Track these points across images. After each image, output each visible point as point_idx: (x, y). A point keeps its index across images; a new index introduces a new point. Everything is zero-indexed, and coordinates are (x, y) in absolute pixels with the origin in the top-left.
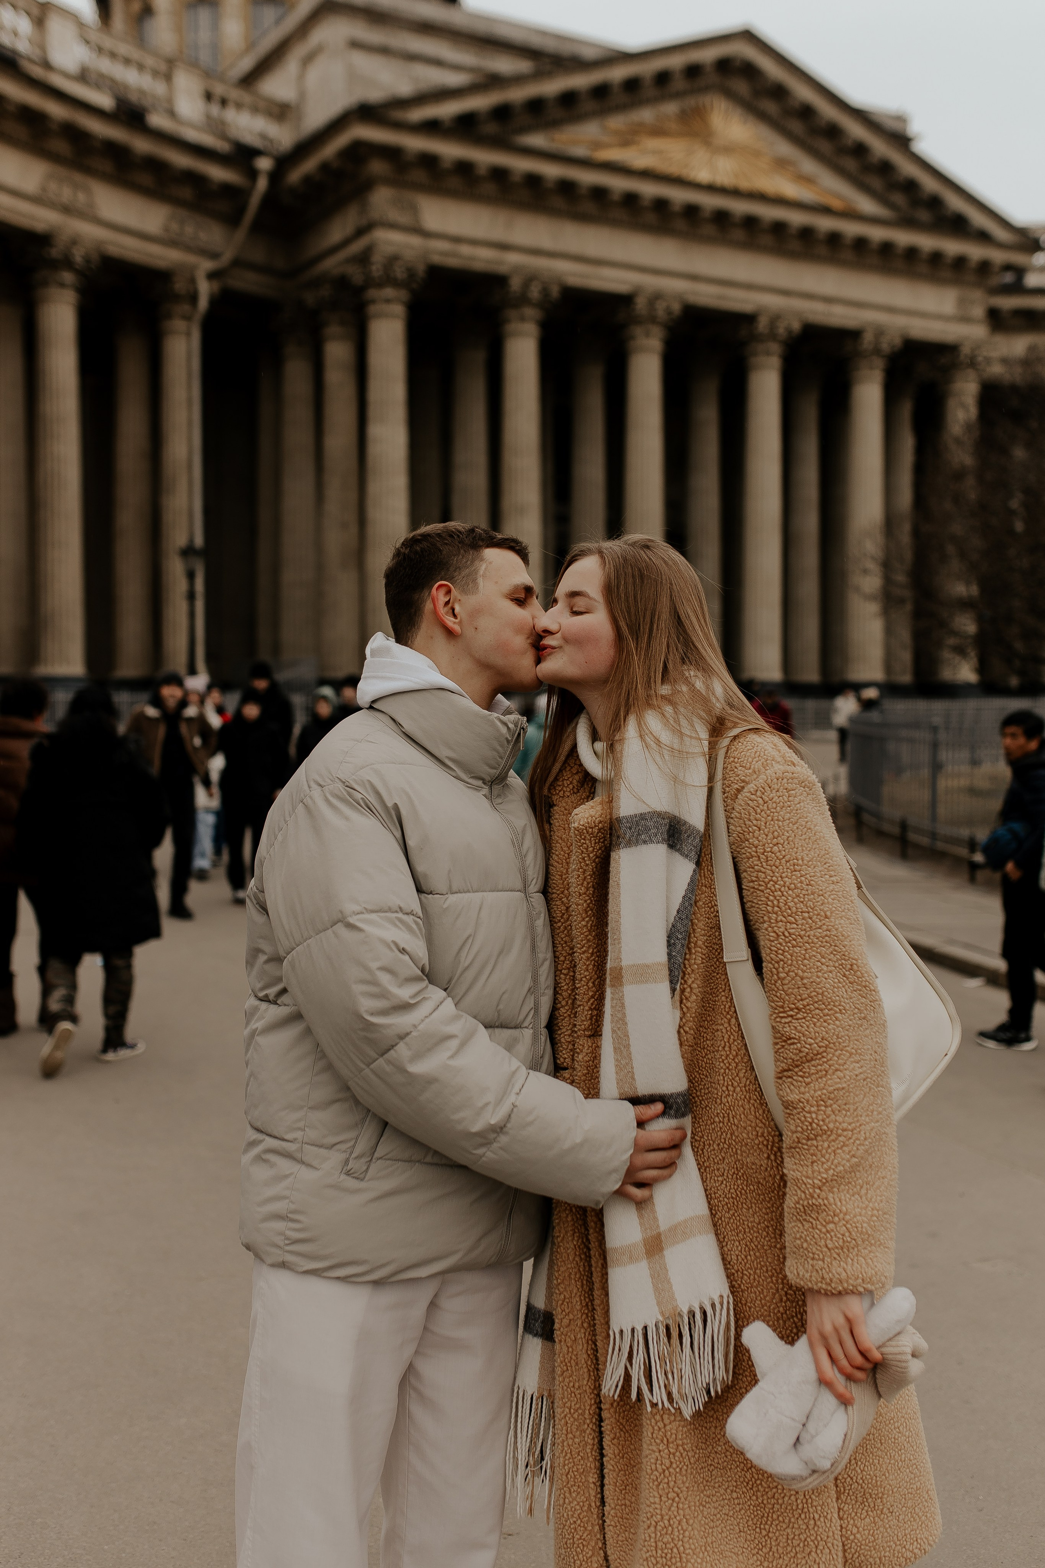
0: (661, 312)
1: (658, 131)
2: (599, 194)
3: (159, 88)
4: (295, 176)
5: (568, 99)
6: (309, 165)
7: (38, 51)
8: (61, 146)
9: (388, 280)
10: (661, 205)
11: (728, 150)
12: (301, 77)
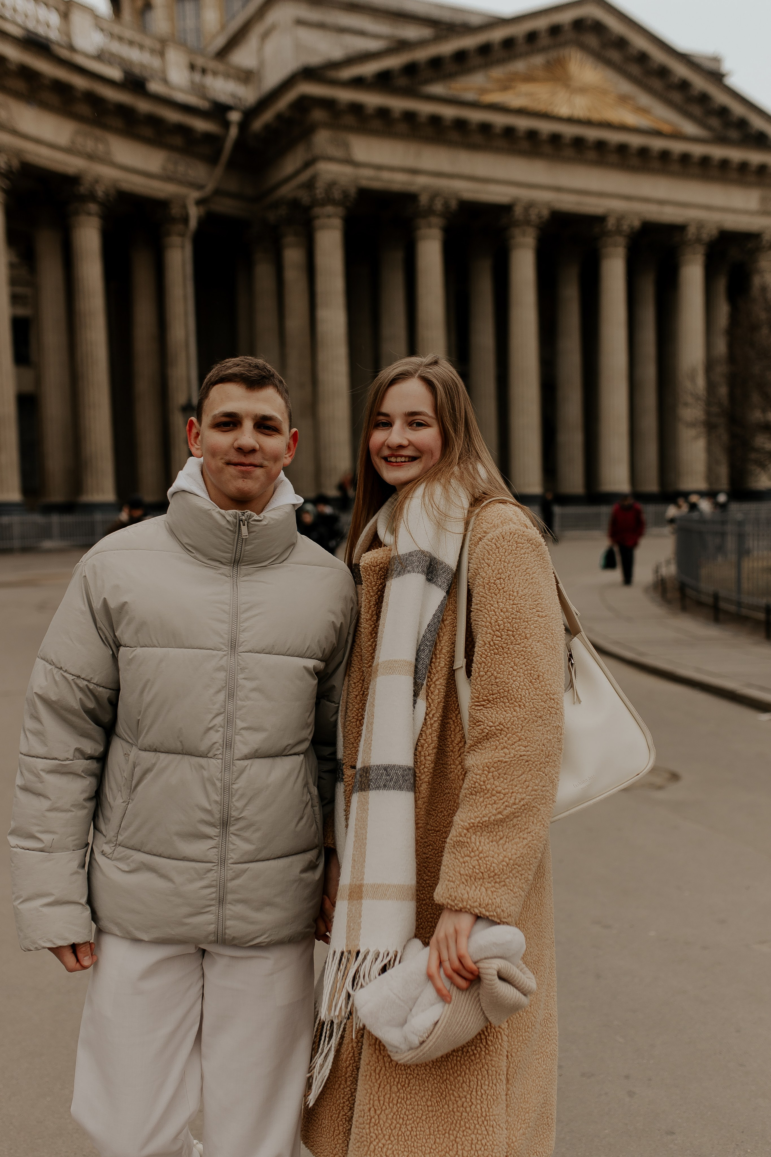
0: (533, 217)
1: (529, 78)
2: (485, 128)
3: (155, 62)
4: (258, 124)
5: (461, 56)
6: (268, 116)
7: (65, 38)
8: (84, 109)
9: (329, 200)
10: (532, 135)
11: (583, 90)
12: (260, 49)
